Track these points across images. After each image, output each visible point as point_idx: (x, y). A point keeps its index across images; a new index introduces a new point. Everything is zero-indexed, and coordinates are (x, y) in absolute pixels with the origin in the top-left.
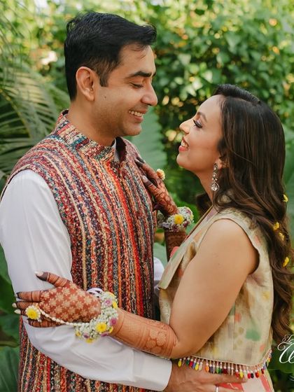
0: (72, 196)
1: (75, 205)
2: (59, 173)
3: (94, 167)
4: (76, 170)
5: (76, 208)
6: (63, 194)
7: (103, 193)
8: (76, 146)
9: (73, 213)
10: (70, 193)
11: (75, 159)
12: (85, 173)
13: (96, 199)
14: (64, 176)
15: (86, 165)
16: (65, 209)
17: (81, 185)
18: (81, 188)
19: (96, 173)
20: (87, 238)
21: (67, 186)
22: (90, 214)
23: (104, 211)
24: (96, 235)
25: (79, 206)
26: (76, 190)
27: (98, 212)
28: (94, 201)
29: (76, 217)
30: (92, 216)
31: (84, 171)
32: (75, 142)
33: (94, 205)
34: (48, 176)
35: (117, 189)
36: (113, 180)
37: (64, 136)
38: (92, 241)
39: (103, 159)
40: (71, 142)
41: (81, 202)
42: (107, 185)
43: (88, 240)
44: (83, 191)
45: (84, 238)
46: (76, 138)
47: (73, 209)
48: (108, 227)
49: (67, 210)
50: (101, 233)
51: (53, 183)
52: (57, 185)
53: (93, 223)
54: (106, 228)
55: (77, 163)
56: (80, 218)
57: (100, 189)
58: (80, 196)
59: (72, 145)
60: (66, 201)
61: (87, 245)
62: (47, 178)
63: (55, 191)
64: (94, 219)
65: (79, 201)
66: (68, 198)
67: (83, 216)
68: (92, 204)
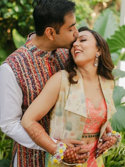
0: (24, 75)
1: (25, 79)
2: (20, 65)
3: (39, 61)
4: (29, 63)
5: (25, 80)
6: (20, 75)
7: (40, 73)
8: (32, 51)
9: (23, 83)
10: (23, 74)
11: (30, 57)
12: (34, 64)
13: (36, 76)
14: (22, 66)
15: (35, 60)
16: (20, 81)
17: (29, 70)
18: (29, 72)
19: (39, 64)
20: (29, 93)
21: (22, 71)
22: (32, 83)
23: (39, 82)
24: (34, 92)
25: (27, 80)
26: (27, 73)
27: (36, 83)
28: (35, 77)
29: (25, 85)
30: (32, 84)
31: (33, 63)
32: (31, 49)
33: (34, 79)
34: (13, 67)
35: (49, 71)
36: (47, 67)
37: (28, 46)
38: (32, 95)
39: (44, 57)
40: (30, 49)
41: (28, 78)
42: (44, 70)
43: (30, 94)
44: (30, 73)
45: (28, 93)
46: (32, 47)
47: (24, 81)
48: (40, 89)
49: (21, 81)
50: (36, 91)
51: (15, 70)
52: (17, 71)
53: (33, 87)
54: (39, 89)
55: (31, 59)
56: (27, 85)
57: (39, 71)
58: (28, 75)
59: (30, 51)
60: (21, 78)
61: (29, 96)
62: (13, 68)
63: (16, 74)
64: (33, 86)
65: (27, 78)
66: (22, 76)
67: (28, 84)
68: (33, 79)
